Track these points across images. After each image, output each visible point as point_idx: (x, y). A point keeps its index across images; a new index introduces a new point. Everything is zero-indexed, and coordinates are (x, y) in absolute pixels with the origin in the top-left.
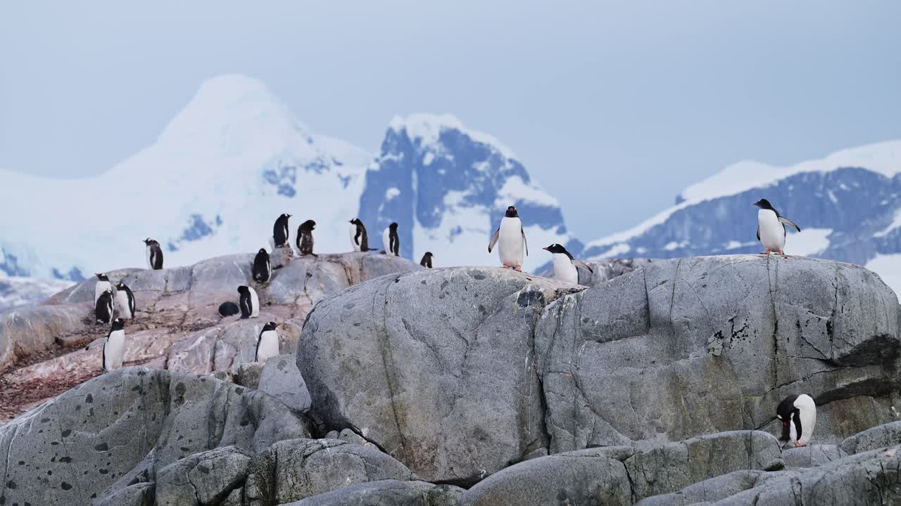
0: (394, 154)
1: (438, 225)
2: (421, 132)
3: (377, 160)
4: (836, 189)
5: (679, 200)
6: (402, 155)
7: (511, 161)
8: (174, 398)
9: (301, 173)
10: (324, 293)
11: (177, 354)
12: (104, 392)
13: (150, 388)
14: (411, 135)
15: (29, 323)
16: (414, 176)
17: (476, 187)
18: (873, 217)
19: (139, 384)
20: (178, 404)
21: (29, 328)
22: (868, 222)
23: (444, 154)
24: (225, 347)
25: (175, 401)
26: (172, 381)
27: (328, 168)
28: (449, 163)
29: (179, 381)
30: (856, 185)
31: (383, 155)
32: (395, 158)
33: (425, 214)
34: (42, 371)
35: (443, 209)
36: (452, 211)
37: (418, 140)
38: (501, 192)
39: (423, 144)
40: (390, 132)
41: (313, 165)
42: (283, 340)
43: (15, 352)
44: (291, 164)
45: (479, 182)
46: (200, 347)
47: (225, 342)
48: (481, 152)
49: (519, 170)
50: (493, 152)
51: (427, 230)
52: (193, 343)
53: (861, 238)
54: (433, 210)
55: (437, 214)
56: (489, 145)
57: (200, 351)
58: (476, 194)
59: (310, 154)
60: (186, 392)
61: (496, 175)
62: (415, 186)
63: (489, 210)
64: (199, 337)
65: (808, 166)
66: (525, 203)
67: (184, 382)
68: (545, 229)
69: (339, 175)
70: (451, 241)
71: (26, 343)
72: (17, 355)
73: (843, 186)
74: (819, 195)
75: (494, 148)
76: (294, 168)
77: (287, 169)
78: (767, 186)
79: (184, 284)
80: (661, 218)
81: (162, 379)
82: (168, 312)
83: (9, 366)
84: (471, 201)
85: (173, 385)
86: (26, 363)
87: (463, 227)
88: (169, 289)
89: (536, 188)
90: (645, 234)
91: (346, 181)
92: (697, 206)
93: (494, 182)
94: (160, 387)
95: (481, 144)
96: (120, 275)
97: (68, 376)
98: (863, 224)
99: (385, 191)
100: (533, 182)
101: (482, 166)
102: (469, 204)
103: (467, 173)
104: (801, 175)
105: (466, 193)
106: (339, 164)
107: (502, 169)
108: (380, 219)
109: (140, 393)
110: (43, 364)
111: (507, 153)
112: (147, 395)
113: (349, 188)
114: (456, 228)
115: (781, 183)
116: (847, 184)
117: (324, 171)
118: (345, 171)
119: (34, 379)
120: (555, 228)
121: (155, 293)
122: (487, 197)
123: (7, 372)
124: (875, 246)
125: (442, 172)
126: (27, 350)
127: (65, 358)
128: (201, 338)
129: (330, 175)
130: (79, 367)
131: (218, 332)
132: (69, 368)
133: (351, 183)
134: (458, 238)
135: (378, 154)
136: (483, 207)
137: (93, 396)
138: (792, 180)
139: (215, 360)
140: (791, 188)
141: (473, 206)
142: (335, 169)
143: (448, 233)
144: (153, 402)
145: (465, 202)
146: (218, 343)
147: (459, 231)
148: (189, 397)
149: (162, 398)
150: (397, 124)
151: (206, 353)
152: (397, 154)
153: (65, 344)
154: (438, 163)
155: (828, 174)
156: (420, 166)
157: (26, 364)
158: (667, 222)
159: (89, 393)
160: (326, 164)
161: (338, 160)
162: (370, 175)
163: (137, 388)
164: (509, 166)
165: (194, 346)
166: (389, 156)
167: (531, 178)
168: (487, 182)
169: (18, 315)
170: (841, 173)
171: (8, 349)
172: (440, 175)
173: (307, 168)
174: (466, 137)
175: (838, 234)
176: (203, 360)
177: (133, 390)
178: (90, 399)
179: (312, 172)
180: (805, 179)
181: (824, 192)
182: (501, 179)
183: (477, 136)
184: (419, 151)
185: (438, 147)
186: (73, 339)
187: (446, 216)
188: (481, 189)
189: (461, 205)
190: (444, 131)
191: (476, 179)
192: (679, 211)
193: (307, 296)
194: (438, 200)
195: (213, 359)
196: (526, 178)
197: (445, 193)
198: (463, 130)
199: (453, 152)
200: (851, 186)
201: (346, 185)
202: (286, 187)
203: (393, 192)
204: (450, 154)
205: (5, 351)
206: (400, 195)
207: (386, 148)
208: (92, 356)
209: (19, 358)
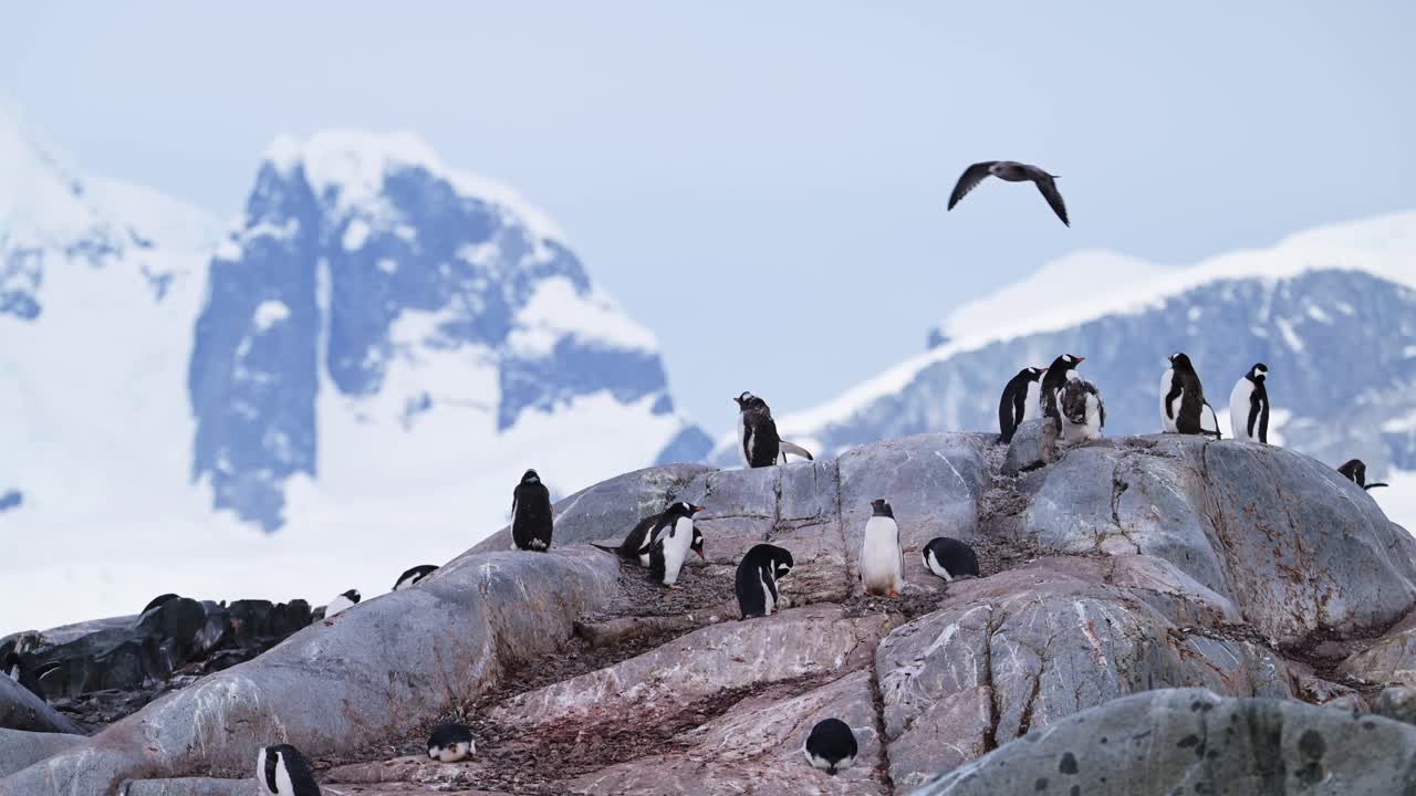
0: (275, 222)
1: (376, 390)
2: (339, 173)
3: (235, 237)
4: (1299, 319)
5: (936, 339)
6: (293, 226)
7: (548, 243)
8: (1293, 766)
9: (54, 264)
10: (1165, 528)
11: (899, 665)
12: (1105, 748)
13: (1228, 742)
14: (317, 180)
15: (523, 589)
16: (323, 273)
17: (466, 301)
18: (1383, 383)
19: (1194, 729)
20: (1307, 780)
21: (522, 599)
22: (1375, 397)
23: (393, 223)
24: (1014, 651)
25: (1298, 774)
26: (1286, 728)
27: (119, 253)
28: (405, 246)
29: (1307, 727)
30: (1347, 309)
31: (251, 224)
32: (278, 233)
33: (346, 363)
34: (569, 699)
35: (388, 351)
36: (410, 357)
37: (332, 192)
38: (524, 316)
39: (345, 200)
40: (267, 173)
41: (84, 245)
42: (1144, 638)
43: (499, 656)
44: (30, 242)
45: (474, 291)
46: (951, 650)
47: (1013, 639)
48: (479, 222)
49: (567, 265)
50: (508, 221)
51: (347, 400)
52: (935, 637)
53: (1355, 432)
54: (364, 355)
55: (375, 365)
56: (497, 206)
57: (953, 659)
58: (468, 318)
59: (75, 219)
60: (1326, 755)
61: (513, 274)
62: (323, 298)
63: (495, 356)
64: (945, 626)
65: (1234, 266)
66: (581, 340)
67: (1319, 728)
68: (627, 401)
69: (145, 271)
70: (407, 426)
71: (517, 634)
72: (502, 663)
73: (1316, 313)
74: (1260, 332)
75: (510, 212)
76: (39, 253)
77: (20, 254)
78: (1141, 310)
79: (820, 503)
80: (894, 380)
81: (1261, 721)
82: (805, 567)
83: (489, 689)
84: (453, 332)
85: (1290, 736)
86: (526, 682)
87: (434, 396)
88: (787, 513)
89: (606, 307)
90: (856, 416)
91: (162, 283)
92: (979, 355)
93: (508, 291)
94: (1254, 741)
95: (478, 202)
96: (663, 481)
97: (633, 714)
98: (1360, 400)
99: (252, 310)
100: (599, 292)
101: (481, 255)
102: (451, 342)
103: (445, 269)
104: (1219, 285)
105: (445, 315)
106: (146, 244)
107: (526, 262)
108: (240, 373)
109: (1200, 752)
110: (568, 686)
111: (539, 225)
112: (1218, 760)
113: (169, 299)
114: (418, 399)
115: (1173, 304)
116: (1324, 308)
117: (110, 259)
118: (158, 262)
119: (557, 720)
120: (649, 401)
121: (757, 522)
122: (491, 326)
123: (488, 704)
124: (1387, 450)
125: (388, 266)
126: (520, 651)
127: (618, 671)
128: (950, 630)
129: (124, 272)
130: (653, 693)
131: (987, 615)
132: (632, 693)
133: (172, 288)
134: (423, 420)
135: (238, 221)
136: (481, 350)
137: (1078, 757)
138: (1198, 297)
139: (995, 681)
140: (1195, 314)
141: (458, 346)
142: (135, 256)
143: (400, 408)
144: (1236, 775)
145: (440, 337)
146: (994, 641)
147: (426, 404)
148: (1336, 764)
149: (1259, 767)
150: (283, 156)
151: (968, 665)
152: (282, 223)
153: (599, 640)
154: (378, 246)
155: (1280, 284)
156: (336, 253)
157: (529, 685)
158: (909, 389)
159: (1068, 750)
160: (113, 243)
161: (143, 235)
162: (219, 270)
163: (1190, 740)
164: (543, 255)
165: (935, 646)
166: (264, 228)
167: (595, 284)
168: (493, 292)
169: (498, 569)
170: (1311, 283)
171: (486, 650)
172: (384, 274)
173: (70, 252)
174: (445, 186)
175: (1303, 423)
176: (962, 680)
177: (1182, 744)
178: (1069, 765)
179: (81, 261)
180: (1227, 295)
181: (1271, 325)
182: (523, 284)
183: (469, 185)
184: (335, 216)
185: (381, 209)
186: (618, 625)
187: (396, 370)
188: (479, 306)
189: (430, 343)
190: (392, 172)
191: (467, 284)
192: (936, 365)
193: (1123, 533)
194: (376, 331)
195: (988, 678)
196: (582, 284)
197: (395, 315)
198: (437, 168)
199: (414, 221)
200: (1337, 314)
201: (161, 293)
202: (19, 296)
203: (271, 312)
204: (408, 223)
205: (480, 653)
206: (291, 320)
207: (257, 207)
208: (677, 668)
209: (507, 671)
